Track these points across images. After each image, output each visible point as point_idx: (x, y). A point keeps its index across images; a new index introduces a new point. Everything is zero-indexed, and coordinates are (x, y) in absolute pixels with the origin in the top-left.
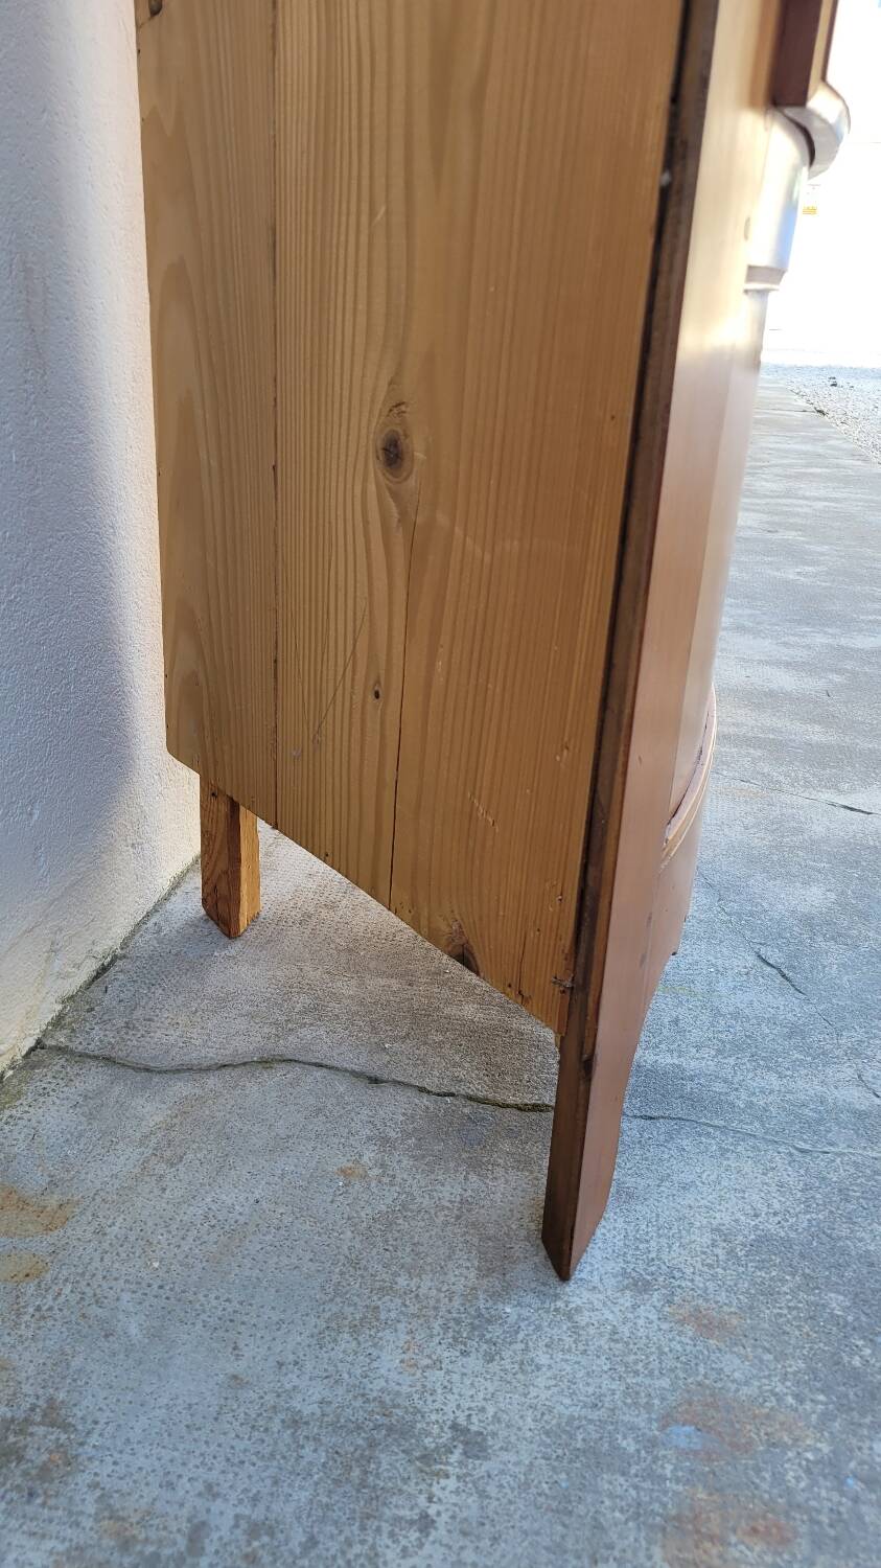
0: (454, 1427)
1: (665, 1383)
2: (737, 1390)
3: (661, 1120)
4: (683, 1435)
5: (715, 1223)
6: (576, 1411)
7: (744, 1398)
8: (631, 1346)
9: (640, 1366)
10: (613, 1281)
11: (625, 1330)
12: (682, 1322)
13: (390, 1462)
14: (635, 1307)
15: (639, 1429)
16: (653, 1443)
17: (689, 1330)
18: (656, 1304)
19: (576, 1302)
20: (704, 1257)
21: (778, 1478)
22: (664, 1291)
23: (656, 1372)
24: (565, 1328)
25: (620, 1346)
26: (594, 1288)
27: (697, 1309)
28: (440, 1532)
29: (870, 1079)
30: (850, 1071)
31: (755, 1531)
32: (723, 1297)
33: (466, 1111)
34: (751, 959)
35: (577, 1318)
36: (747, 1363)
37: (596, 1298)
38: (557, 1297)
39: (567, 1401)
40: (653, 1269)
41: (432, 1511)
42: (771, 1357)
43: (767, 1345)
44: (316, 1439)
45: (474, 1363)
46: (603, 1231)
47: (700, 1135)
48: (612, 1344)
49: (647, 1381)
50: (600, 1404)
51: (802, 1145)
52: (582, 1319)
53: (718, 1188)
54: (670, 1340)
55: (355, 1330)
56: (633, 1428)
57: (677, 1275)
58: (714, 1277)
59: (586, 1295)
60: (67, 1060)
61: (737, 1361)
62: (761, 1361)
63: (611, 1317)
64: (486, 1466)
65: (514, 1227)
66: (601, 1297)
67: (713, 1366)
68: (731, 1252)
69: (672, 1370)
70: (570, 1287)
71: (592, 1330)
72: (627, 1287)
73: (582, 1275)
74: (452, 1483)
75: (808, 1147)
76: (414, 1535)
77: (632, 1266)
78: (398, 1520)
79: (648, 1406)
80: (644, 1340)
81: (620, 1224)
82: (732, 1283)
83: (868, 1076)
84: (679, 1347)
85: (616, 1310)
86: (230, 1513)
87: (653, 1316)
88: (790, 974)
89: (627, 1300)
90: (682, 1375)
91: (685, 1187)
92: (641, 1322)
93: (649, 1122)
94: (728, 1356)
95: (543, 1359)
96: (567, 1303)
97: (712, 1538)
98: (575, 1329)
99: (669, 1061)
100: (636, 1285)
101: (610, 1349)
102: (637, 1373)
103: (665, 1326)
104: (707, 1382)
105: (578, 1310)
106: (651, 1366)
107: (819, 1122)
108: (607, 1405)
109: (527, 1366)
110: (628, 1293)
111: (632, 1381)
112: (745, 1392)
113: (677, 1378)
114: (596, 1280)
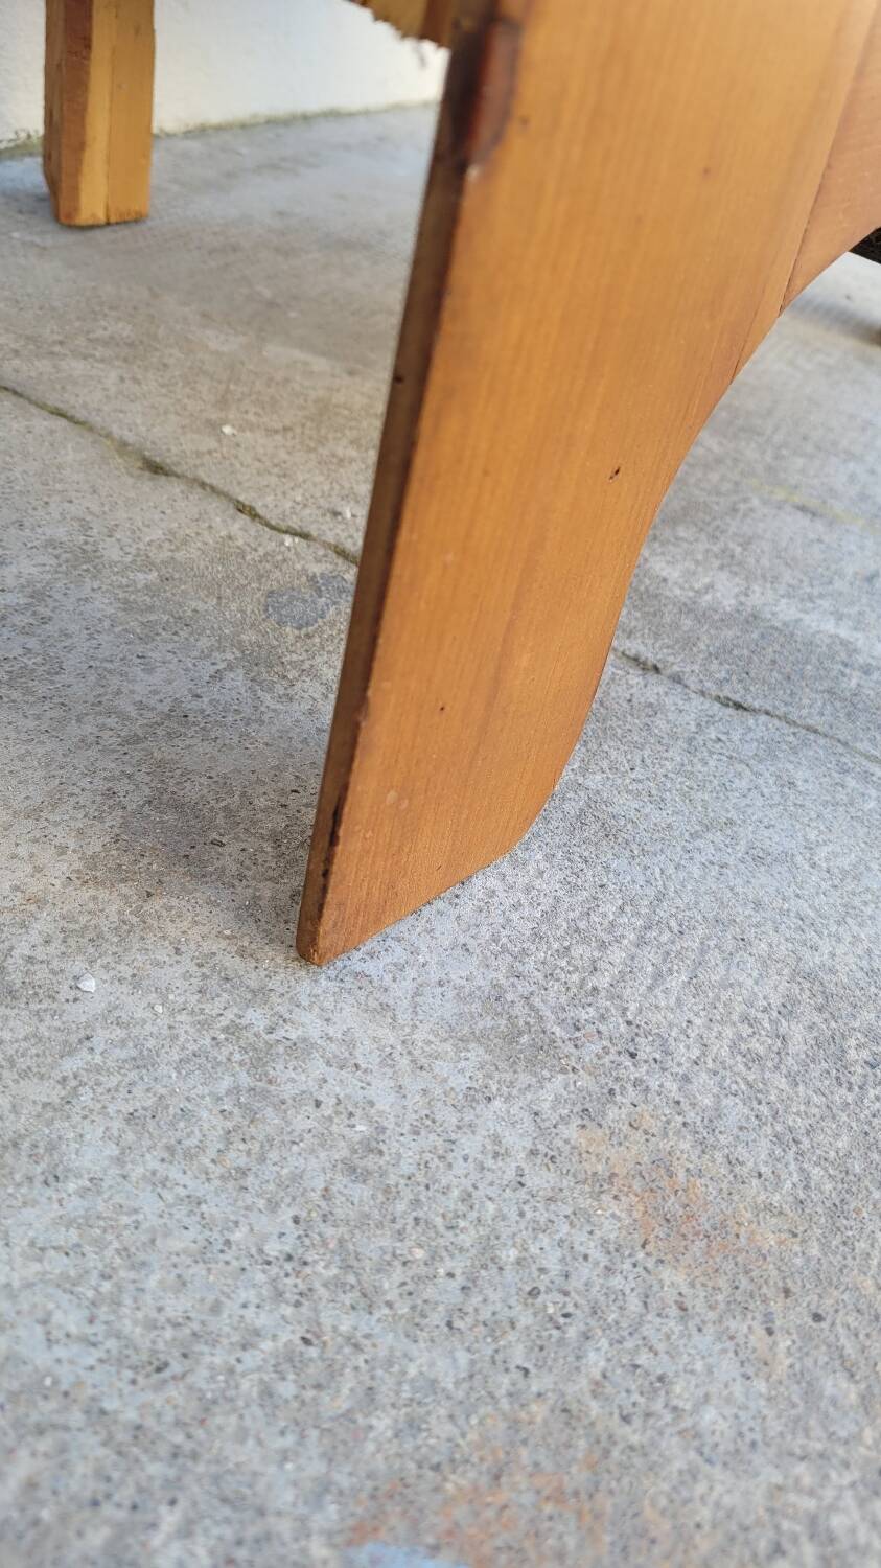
1: (446, 1365)
2: (693, 1474)
3: (763, 718)
5: (811, 960)
6: (78, 1366)
7: (705, 1514)
8: (401, 1207)
9: (394, 1282)
10: (449, 1009)
11: (405, 1153)
12: (601, 1184)
14: (477, 1096)
15: (261, 1512)
17: (613, 1217)
19: (309, 1025)
20: (746, 1030)
22: (585, 1081)
23: (437, 1318)
24: (226, 1083)
25: (361, 1192)
26: (385, 1007)
32: (758, 1153)
33: (316, 569)
35: (278, 1070)
36: (761, 1386)
38: (260, 995)
39: (71, 1320)
40: (584, 1015)
42: (851, 1393)
43: (850, 1350)
46: (493, 883)
47: (845, 771)
48: (341, 1182)
49: (391, 1341)
50: (176, 1367)
52: (291, 1080)
53: (850, 886)
54: (537, 1229)
56: (241, 1501)
57: (646, 1049)
58: (755, 1094)
59: (348, 1016)
61: (727, 1367)
62: (811, 1393)
65: (261, 802)
66: (390, 1038)
67: (643, 1359)
68: (831, 1047)
69: (493, 1329)
70: (313, 985)
71: (303, 1120)
72: (480, 1038)
73: (370, 968)
77: (523, 988)
80: (452, 1202)
81: (551, 884)
82: (801, 1124)
84: (552, 1262)
85: (413, 1085)
87: (518, 1141)
89: (458, 1071)
90: (518, 1357)
91: (759, 858)
92: (470, 1144)
93: (730, 711)
94: (704, 1341)
95: (91, 1153)
99: (830, 626)
100: (512, 1037)
101: (326, 1194)
102: (368, 1300)
103: (541, 1179)
104: (595, 1408)
105: (300, 1050)
106: (430, 1292)
108: (199, 1378)
110: (476, 1053)
111: (338, 1319)
112: (721, 1489)
113: (498, 1362)
114: (401, 990)
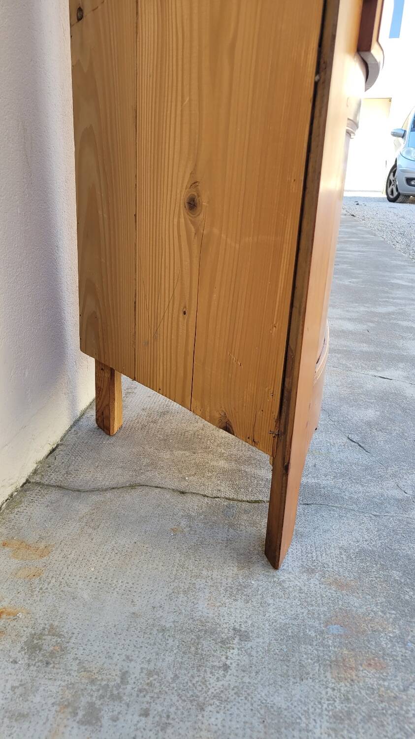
0: (234, 629)
2: (357, 610)
3: (312, 505)
4: (335, 629)
5: (340, 545)
6: (287, 621)
7: (360, 613)
8: (309, 595)
9: (313, 603)
10: (298, 570)
11: (305, 589)
12: (330, 584)
13: (207, 644)
14: (309, 580)
15: (316, 627)
16: (322, 632)
17: (333, 587)
18: (318, 578)
19: (282, 578)
20: (337, 558)
21: (378, 644)
22: (320, 573)
23: (321, 605)
24: (279, 589)
25: (303, 595)
26: (290, 572)
27: (336, 579)
28: (233, 670)
29: (402, 486)
30: (393, 483)
31: (370, 664)
32: (347, 574)
33: (225, 504)
34: (345, 440)
35: (283, 584)
36: (360, 600)
37: (291, 576)
38: (274, 576)
39: (283, 617)
40: (315, 564)
41: (228, 662)
42: (370, 597)
43: (368, 592)
44: (174, 637)
45: (240, 604)
47: (330, 511)
48: (300, 594)
49: (317, 608)
50: (297, 618)
51: (375, 513)
52: (286, 585)
53: (340, 531)
54: (326, 592)
55: (185, 592)
56: (313, 627)
57: (326, 566)
58: (342, 567)
59: (287, 576)
60: (41, 488)
61: (355, 599)
62: (366, 598)
63: (298, 584)
64: (249, 645)
65: (252, 549)
66: (293, 576)
67: (346, 601)
68: (349, 557)
69: (327, 603)
70: (279, 573)
71: (291, 589)
72: (304, 572)
73: (284, 568)
74: (236, 651)
75: (378, 514)
76: (221, 672)
77: (306, 563)
78: (213, 667)
79: (319, 619)
80: (314, 592)
81: (299, 547)
82: (350, 569)
83: (401, 485)
84: (329, 594)
85: (300, 580)
86: (138, 667)
87: (317, 582)
88: (362, 445)
89: (305, 577)
90: (332, 605)
91: (325, 531)
92: (312, 585)
93: (307, 506)
94: (351, 597)
95: (271, 601)
96: (279, 579)
97: (351, 668)
98: (283, 589)
99: (313, 481)
100: (308, 570)
101: (299, 596)
102: (312, 605)
103: (323, 586)
104: (343, 608)
105: (284, 581)
106: (318, 602)
107: (382, 504)
108: (300, 618)
109: (263, 604)
110: (305, 574)
111: (310, 608)
112: (360, 611)
113: (330, 606)
114: (290, 569)
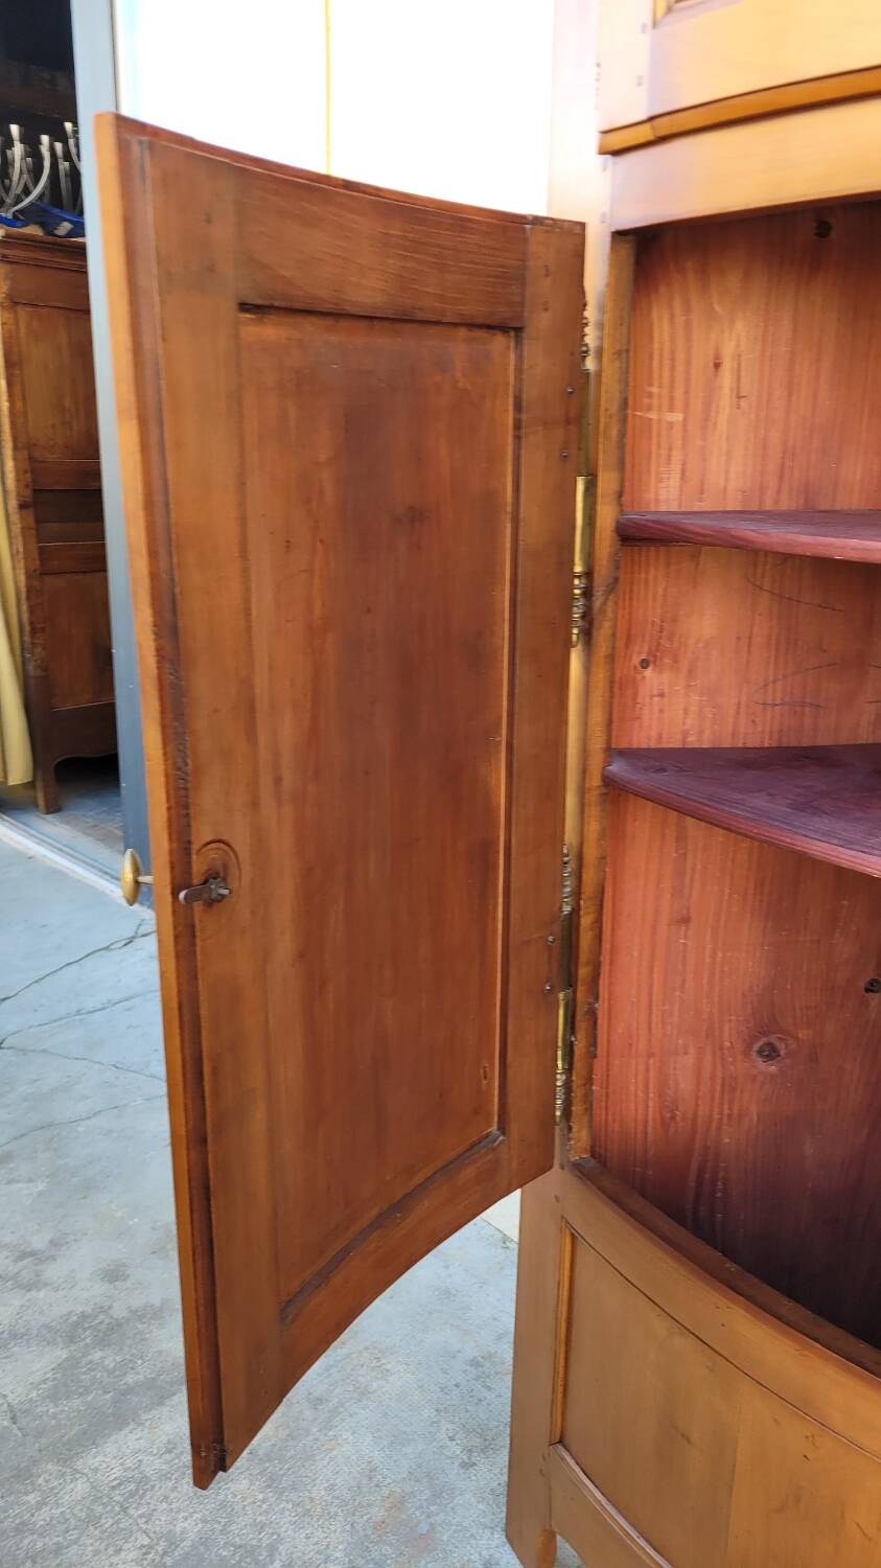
0: (475, 1464)
1: (445, 1538)
4: (424, 1528)
6: (455, 1502)
10: (496, 1555)
11: (473, 1542)
13: (477, 1441)
14: (480, 1554)
16: (428, 1516)
21: (391, 1545)
23: (450, 1539)
24: (488, 1524)
28: (447, 1441)
31: (383, 1522)
41: (454, 1443)
44: (497, 1427)
45: (494, 1484)
49: (449, 1533)
50: (452, 1511)
52: (488, 1531)
56: (437, 1514)
59: (496, 1541)
63: (481, 1543)
64: (457, 1464)
66: (492, 1546)
69: (447, 1545)
71: (480, 1531)
72: (490, 1560)
74: (458, 1453)
76: (450, 1435)
78: (457, 1433)
79: (440, 1525)
80: (465, 1546)
84: (454, 1555)
85: (483, 1547)
86: (489, 1398)
87: (472, 1557)
89: (484, 1555)
90: (443, 1547)
92: (473, 1551)
95: (480, 1506)
96: (497, 1530)
97: (391, 1508)
98: (485, 1527)
101: (469, 1531)
102: (455, 1532)
103: (466, 1558)
104: (435, 1553)
105: (492, 1533)
106: (453, 1539)
108: (450, 1513)
109: (482, 1500)
110: (487, 1558)
112: (423, 1562)
113: (443, 1544)
114: (501, 1550)
